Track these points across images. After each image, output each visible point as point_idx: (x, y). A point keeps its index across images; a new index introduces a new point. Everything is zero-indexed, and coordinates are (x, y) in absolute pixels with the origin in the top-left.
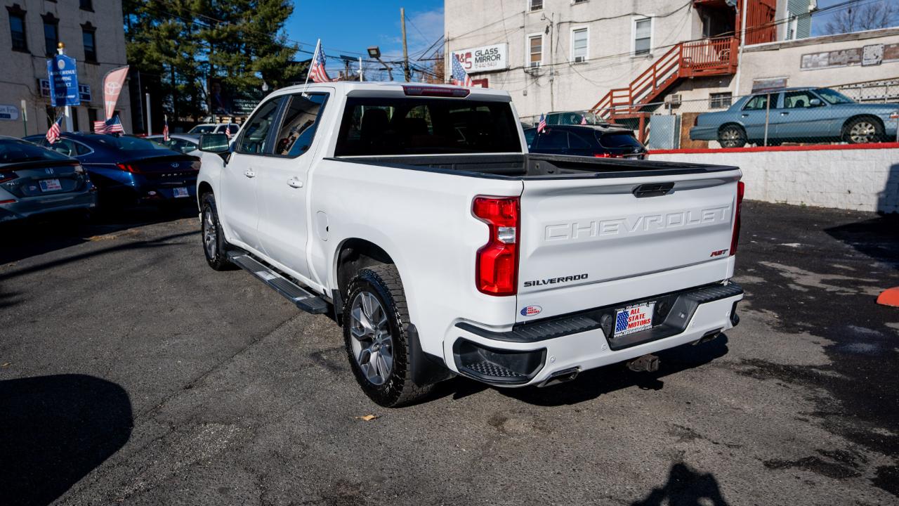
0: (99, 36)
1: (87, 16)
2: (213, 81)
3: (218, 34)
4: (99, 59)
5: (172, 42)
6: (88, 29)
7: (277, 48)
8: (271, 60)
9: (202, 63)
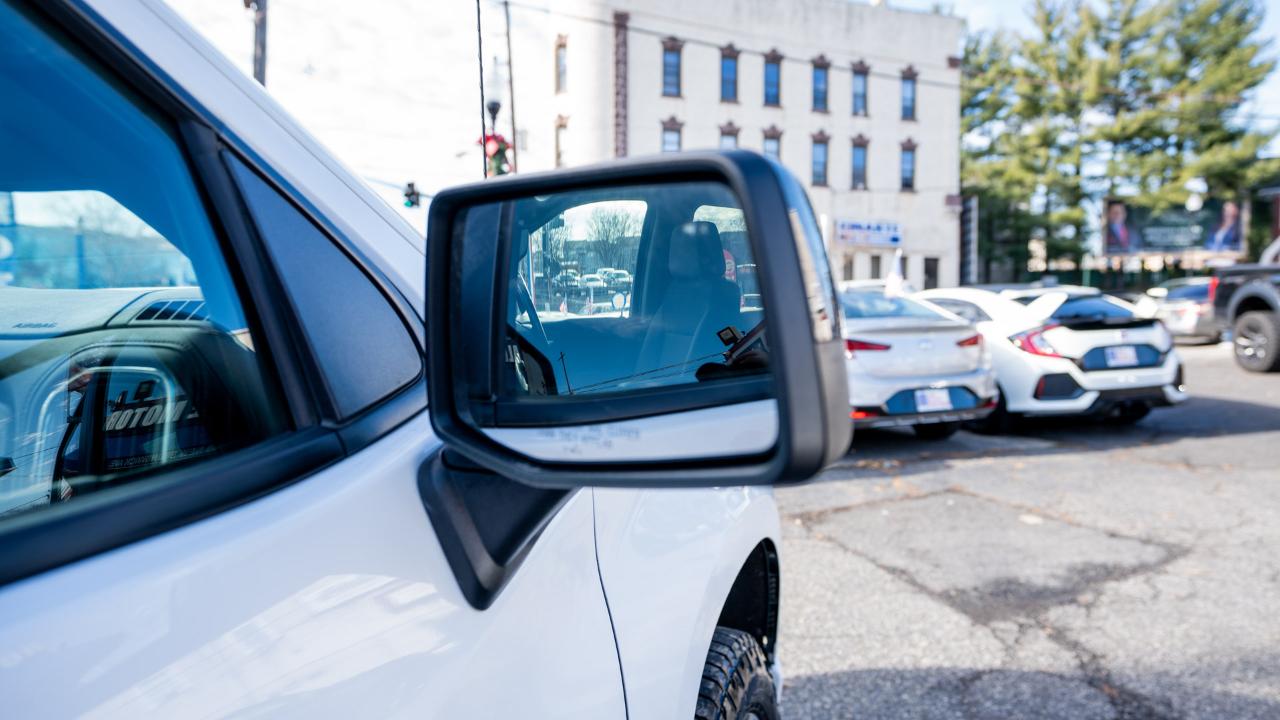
0: (920, 153)
1: (909, 130)
2: (1112, 202)
3: (1124, 129)
4: (919, 183)
5: (1042, 152)
6: (909, 148)
7: (1231, 137)
8: (1221, 156)
9: (1093, 178)
